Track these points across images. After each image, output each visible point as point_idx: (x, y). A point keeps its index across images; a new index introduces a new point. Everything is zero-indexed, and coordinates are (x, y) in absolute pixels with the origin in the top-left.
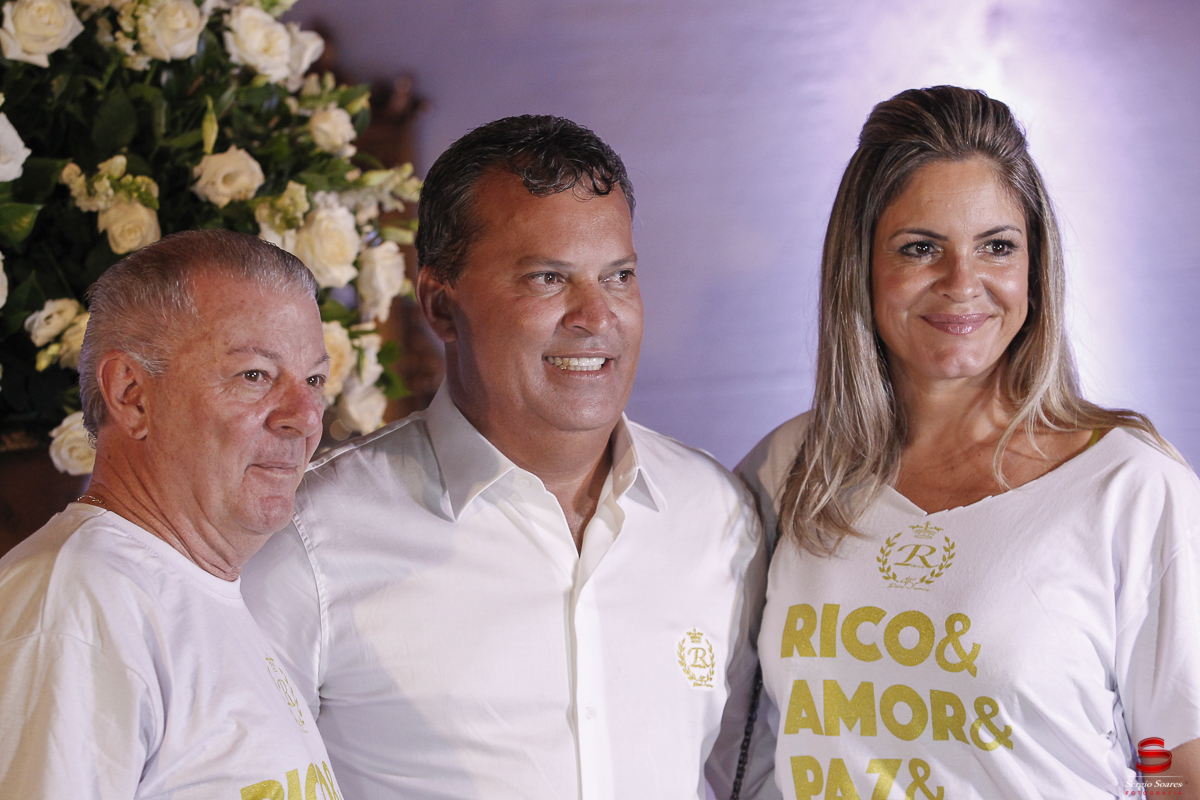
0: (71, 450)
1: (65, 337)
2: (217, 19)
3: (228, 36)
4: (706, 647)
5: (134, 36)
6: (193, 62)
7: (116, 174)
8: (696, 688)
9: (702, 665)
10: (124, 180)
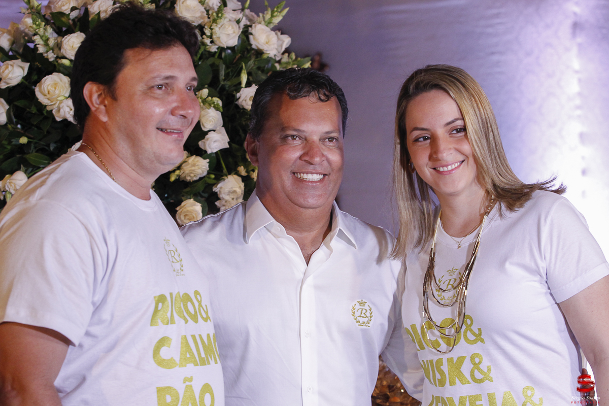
0: (185, 216)
1: (182, 167)
2: (245, 29)
3: (251, 37)
4: (368, 308)
5: (211, 37)
6: (236, 48)
7: (204, 97)
8: (360, 327)
9: (365, 316)
10: (207, 99)
